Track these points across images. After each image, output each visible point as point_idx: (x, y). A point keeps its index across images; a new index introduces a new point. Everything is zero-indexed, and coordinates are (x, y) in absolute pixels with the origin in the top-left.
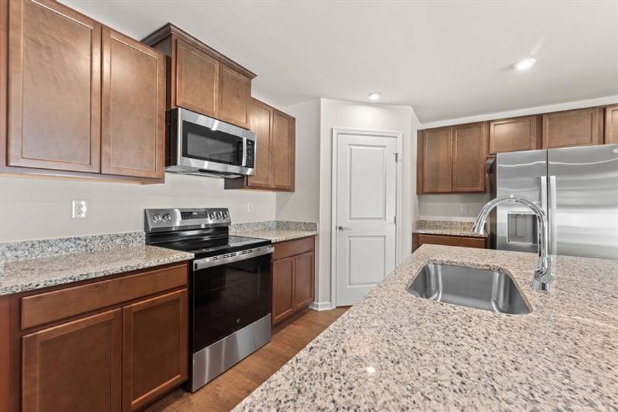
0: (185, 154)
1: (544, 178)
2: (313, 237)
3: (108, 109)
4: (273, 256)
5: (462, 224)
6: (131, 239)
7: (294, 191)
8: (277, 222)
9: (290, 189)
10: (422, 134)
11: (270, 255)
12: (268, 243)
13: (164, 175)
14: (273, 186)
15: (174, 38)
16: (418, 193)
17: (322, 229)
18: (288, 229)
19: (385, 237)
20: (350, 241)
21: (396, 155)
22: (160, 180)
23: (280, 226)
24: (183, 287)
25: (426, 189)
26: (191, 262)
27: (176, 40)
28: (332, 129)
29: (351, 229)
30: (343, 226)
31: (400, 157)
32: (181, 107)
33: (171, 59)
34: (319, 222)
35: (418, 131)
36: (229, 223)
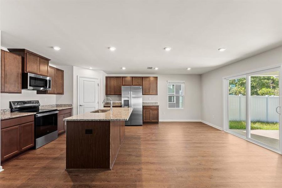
0: (30, 86)
1: (130, 92)
2: (71, 109)
3: (6, 74)
4: (58, 114)
5: (118, 103)
6: (6, 111)
7: (63, 94)
8: (56, 104)
9: (62, 93)
10: (107, 78)
11: (57, 114)
12: (56, 110)
13: (21, 91)
14: (56, 93)
15: (25, 52)
16: (106, 95)
17: (74, 106)
18: (61, 107)
19: (95, 107)
20: (84, 109)
21: (98, 84)
22: (21, 93)
23: (57, 106)
24: (33, 121)
25: (108, 94)
26: (35, 115)
27: (26, 53)
28: (77, 76)
29: (84, 106)
30: (81, 105)
31: (99, 85)
32: (29, 72)
33: (24, 58)
34: (73, 103)
35: (106, 77)
36: (40, 105)
